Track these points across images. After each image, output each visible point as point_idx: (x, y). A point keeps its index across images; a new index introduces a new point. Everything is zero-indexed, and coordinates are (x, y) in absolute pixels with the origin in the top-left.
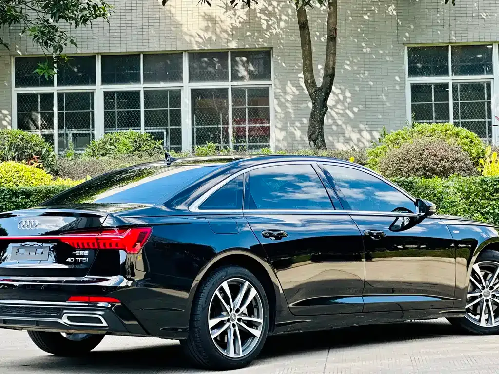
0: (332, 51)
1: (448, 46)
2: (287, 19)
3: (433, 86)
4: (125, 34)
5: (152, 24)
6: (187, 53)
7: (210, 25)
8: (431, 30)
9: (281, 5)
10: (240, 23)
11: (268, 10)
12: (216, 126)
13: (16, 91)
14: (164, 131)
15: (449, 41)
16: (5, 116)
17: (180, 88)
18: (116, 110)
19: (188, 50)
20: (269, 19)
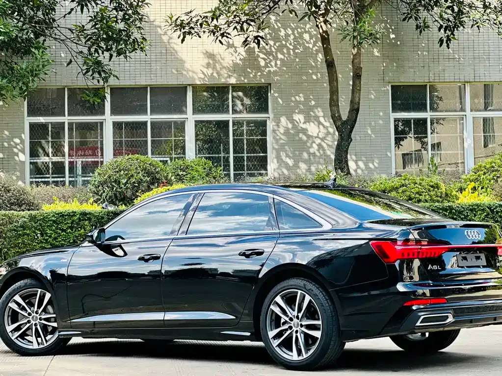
0: (358, 88)
1: (426, 85)
2: (283, 57)
3: (412, 121)
4: (134, 68)
5: (160, 60)
6: (191, 87)
7: (211, 62)
8: (413, 70)
9: (277, 44)
10: (240, 60)
11: (265, 49)
12: (217, 155)
13: (28, 120)
14: (168, 159)
15: (428, 81)
16: (17, 144)
17: (184, 119)
18: (124, 139)
19: (192, 85)
20: (266, 58)
